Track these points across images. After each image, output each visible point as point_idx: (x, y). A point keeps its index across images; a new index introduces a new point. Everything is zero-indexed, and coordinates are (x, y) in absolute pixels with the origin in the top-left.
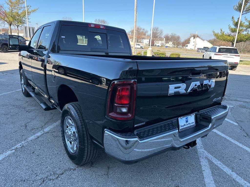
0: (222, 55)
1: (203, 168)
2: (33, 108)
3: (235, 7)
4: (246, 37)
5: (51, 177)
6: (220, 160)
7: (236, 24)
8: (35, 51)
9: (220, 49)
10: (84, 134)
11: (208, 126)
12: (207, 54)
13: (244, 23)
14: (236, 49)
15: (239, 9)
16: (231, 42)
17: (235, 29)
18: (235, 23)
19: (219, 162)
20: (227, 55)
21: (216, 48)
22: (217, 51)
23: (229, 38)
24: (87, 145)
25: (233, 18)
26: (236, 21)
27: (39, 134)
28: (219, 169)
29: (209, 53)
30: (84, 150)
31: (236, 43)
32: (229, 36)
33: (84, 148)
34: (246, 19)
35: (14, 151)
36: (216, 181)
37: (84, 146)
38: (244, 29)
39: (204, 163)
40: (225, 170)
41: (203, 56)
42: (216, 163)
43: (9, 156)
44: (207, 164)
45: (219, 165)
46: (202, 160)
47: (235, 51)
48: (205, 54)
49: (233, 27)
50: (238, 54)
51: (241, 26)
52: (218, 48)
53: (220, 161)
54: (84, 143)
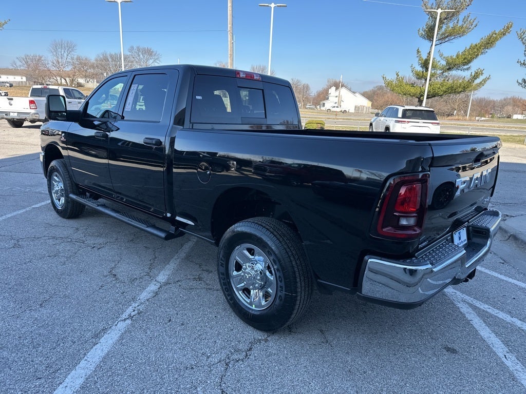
0: (409, 122)
1: (469, 317)
2: (101, 240)
3: (421, 31)
4: (444, 88)
5: (235, 357)
6: (486, 302)
7: (425, 65)
8: (96, 123)
9: (405, 111)
10: (294, 272)
11: (485, 244)
12: (380, 120)
13: (439, 61)
14: (433, 111)
15: (429, 35)
16: (417, 97)
17: (423, 72)
18: (423, 61)
19: (486, 306)
20: (418, 122)
21: (397, 110)
22: (400, 115)
23: (412, 90)
24: (300, 290)
25: (418, 52)
26: (424, 57)
27: (153, 287)
28: (491, 316)
29: (382, 119)
30: (296, 300)
31: (427, 98)
32: (413, 85)
33: (296, 296)
34: (441, 55)
35: (129, 322)
36: (496, 334)
37: (296, 292)
38: (438, 72)
39: (464, 309)
40: (501, 317)
41: (371, 124)
42: (482, 307)
43: (128, 331)
44: (470, 310)
45: (488, 310)
46: (459, 305)
47: (429, 115)
48: (374, 121)
49: (419, 69)
50: (437, 120)
51: (434, 67)
52: (401, 109)
53: (487, 304)
54: (296, 287)
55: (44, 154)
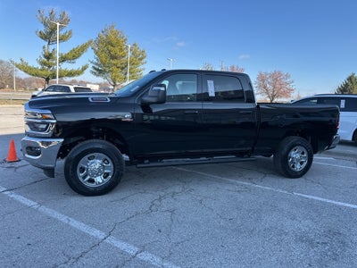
18: (47, 54)
52: (71, 87)
55: (62, 140)
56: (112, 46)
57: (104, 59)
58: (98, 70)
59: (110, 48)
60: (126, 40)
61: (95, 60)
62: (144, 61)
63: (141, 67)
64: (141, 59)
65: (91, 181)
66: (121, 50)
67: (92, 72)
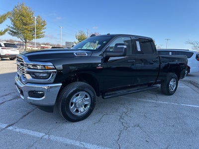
9: (5, 44)
22: (3, 46)
52: (2, 43)
55: (61, 84)
56: (23, 16)
57: (19, 25)
58: (13, 32)
59: (23, 18)
60: (33, 13)
61: (12, 26)
62: (45, 27)
63: (43, 31)
64: (43, 26)
65: (77, 111)
66: (30, 20)
67: (9, 33)
